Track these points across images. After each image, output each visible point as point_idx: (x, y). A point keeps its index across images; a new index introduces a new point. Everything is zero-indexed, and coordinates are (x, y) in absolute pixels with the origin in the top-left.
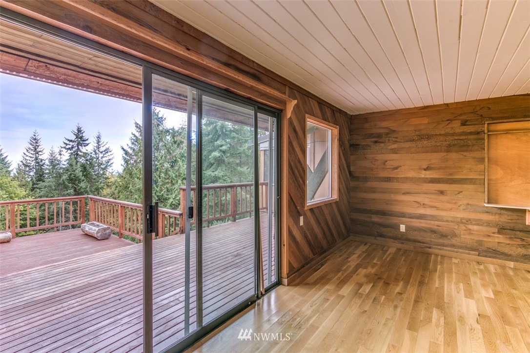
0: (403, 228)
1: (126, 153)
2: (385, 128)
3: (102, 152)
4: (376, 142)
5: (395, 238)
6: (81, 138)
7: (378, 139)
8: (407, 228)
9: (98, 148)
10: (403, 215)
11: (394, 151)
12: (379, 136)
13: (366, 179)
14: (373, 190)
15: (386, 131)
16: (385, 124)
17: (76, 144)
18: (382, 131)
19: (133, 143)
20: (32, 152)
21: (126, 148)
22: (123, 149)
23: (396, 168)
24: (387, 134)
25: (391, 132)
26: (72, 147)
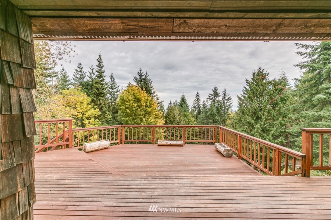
1: (240, 99)
19: (244, 93)
20: (196, 101)
21: (240, 96)
22: (238, 97)
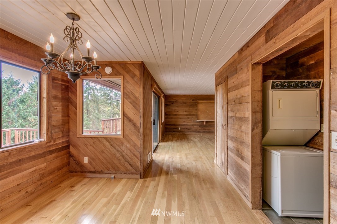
0: (179, 129)
2: (175, 100)
4: (172, 104)
5: (177, 132)
10: (179, 125)
11: (177, 107)
12: (173, 102)
13: (170, 115)
14: (172, 118)
15: (175, 101)
16: (175, 98)
23: (178, 112)
24: (175, 102)
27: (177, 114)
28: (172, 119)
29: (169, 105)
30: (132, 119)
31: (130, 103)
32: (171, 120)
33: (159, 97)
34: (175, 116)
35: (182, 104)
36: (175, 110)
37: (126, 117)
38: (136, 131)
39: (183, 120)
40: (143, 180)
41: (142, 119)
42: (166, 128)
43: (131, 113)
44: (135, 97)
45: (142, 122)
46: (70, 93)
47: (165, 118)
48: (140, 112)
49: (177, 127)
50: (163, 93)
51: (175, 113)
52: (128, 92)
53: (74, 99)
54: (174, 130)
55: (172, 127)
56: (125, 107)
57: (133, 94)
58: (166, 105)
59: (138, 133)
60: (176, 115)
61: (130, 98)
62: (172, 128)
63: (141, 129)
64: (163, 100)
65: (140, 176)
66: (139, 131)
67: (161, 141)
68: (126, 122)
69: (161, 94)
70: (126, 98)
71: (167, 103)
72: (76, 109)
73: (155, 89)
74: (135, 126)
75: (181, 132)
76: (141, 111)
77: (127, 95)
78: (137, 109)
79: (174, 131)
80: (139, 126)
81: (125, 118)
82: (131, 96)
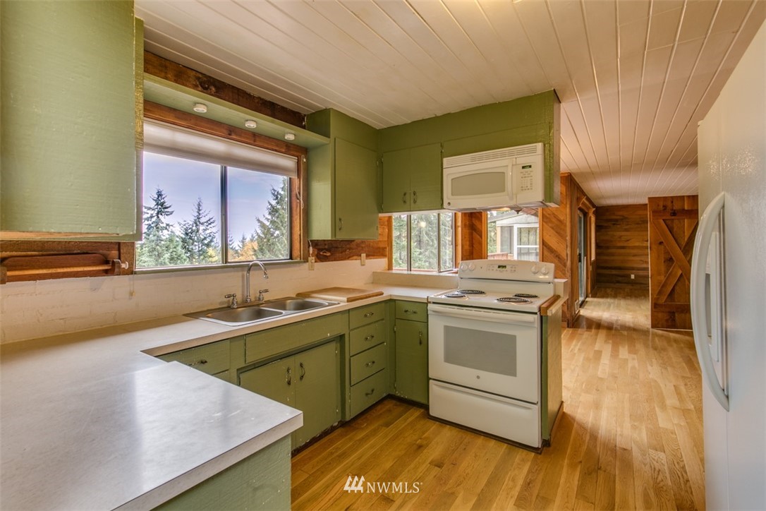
0: (633, 277)
2: (620, 216)
3: (202, 224)
4: (614, 224)
5: (628, 283)
6: (162, 204)
7: (615, 222)
8: (635, 276)
9: (199, 218)
10: (633, 269)
11: (626, 230)
12: (617, 220)
13: (608, 248)
15: (621, 218)
16: (621, 213)
17: (156, 212)
18: (618, 217)
23: (628, 241)
24: (622, 219)
25: (624, 219)
26: (152, 217)
27: (625, 244)
28: (613, 255)
29: (606, 227)
30: (555, 248)
31: (553, 228)
32: (612, 258)
33: (585, 214)
34: (622, 251)
35: (638, 224)
36: (620, 237)
37: (546, 246)
38: (560, 264)
39: (643, 259)
40: (571, 329)
41: (569, 249)
42: (599, 275)
43: (553, 242)
44: (560, 221)
45: (569, 253)
46: (473, 219)
47: (597, 254)
48: (566, 240)
49: (627, 272)
50: (594, 206)
51: (619, 244)
52: (549, 214)
53: (479, 226)
54: (620, 279)
55: (614, 272)
56: (545, 234)
57: (555, 216)
58: (598, 228)
59: (564, 268)
60: (623, 248)
61: (551, 222)
62: (613, 275)
63: (569, 263)
64: (593, 219)
65: (568, 324)
66: (565, 265)
67: (590, 295)
68: (546, 253)
69: (588, 208)
70: (546, 223)
71: (601, 224)
72: (481, 237)
73: (584, 204)
74: (559, 258)
75: (637, 283)
76: (568, 238)
77: (547, 218)
78: (561, 236)
79: (618, 282)
80: (566, 258)
81: (544, 247)
82: (554, 220)
